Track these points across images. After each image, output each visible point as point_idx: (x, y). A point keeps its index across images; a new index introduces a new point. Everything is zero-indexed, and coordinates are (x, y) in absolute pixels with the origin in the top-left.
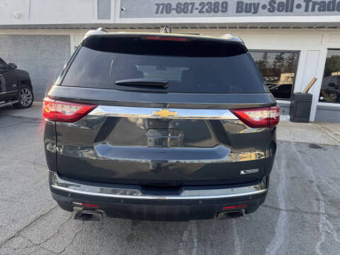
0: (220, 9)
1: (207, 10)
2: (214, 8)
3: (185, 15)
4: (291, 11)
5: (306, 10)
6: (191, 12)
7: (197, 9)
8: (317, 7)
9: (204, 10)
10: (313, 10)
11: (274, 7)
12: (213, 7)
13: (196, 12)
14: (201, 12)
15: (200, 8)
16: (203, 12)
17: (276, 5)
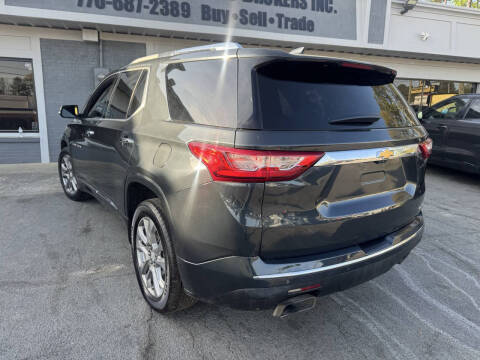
0: (181, 12)
1: (161, 10)
2: (172, 10)
3: (129, 13)
4: (265, 25)
5: (280, 26)
6: (139, 10)
7: (146, 7)
8: (289, 24)
9: (158, 10)
10: (286, 27)
11: (246, 19)
12: (169, 7)
13: (145, 11)
14: (153, 12)
15: (151, 6)
16: (157, 13)
17: (248, 16)
